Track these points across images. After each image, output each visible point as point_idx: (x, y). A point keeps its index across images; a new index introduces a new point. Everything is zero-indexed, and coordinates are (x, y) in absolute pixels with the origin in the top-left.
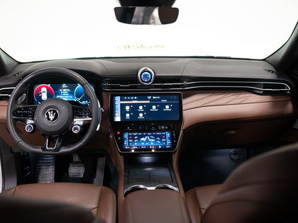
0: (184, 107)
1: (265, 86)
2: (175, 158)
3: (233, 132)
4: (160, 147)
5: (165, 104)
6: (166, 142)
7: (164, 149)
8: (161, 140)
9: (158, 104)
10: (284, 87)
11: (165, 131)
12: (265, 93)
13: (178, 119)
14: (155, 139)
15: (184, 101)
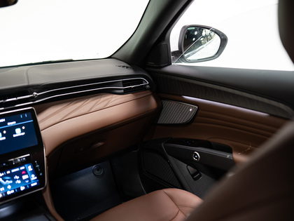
0: (41, 126)
1: (125, 84)
2: (47, 197)
3: (100, 144)
4: (22, 188)
5: (14, 128)
6: (29, 179)
7: (29, 189)
8: (21, 179)
9: (4, 129)
10: (141, 81)
11: (22, 163)
12: (126, 92)
13: (37, 144)
14: (12, 178)
15: (39, 118)
